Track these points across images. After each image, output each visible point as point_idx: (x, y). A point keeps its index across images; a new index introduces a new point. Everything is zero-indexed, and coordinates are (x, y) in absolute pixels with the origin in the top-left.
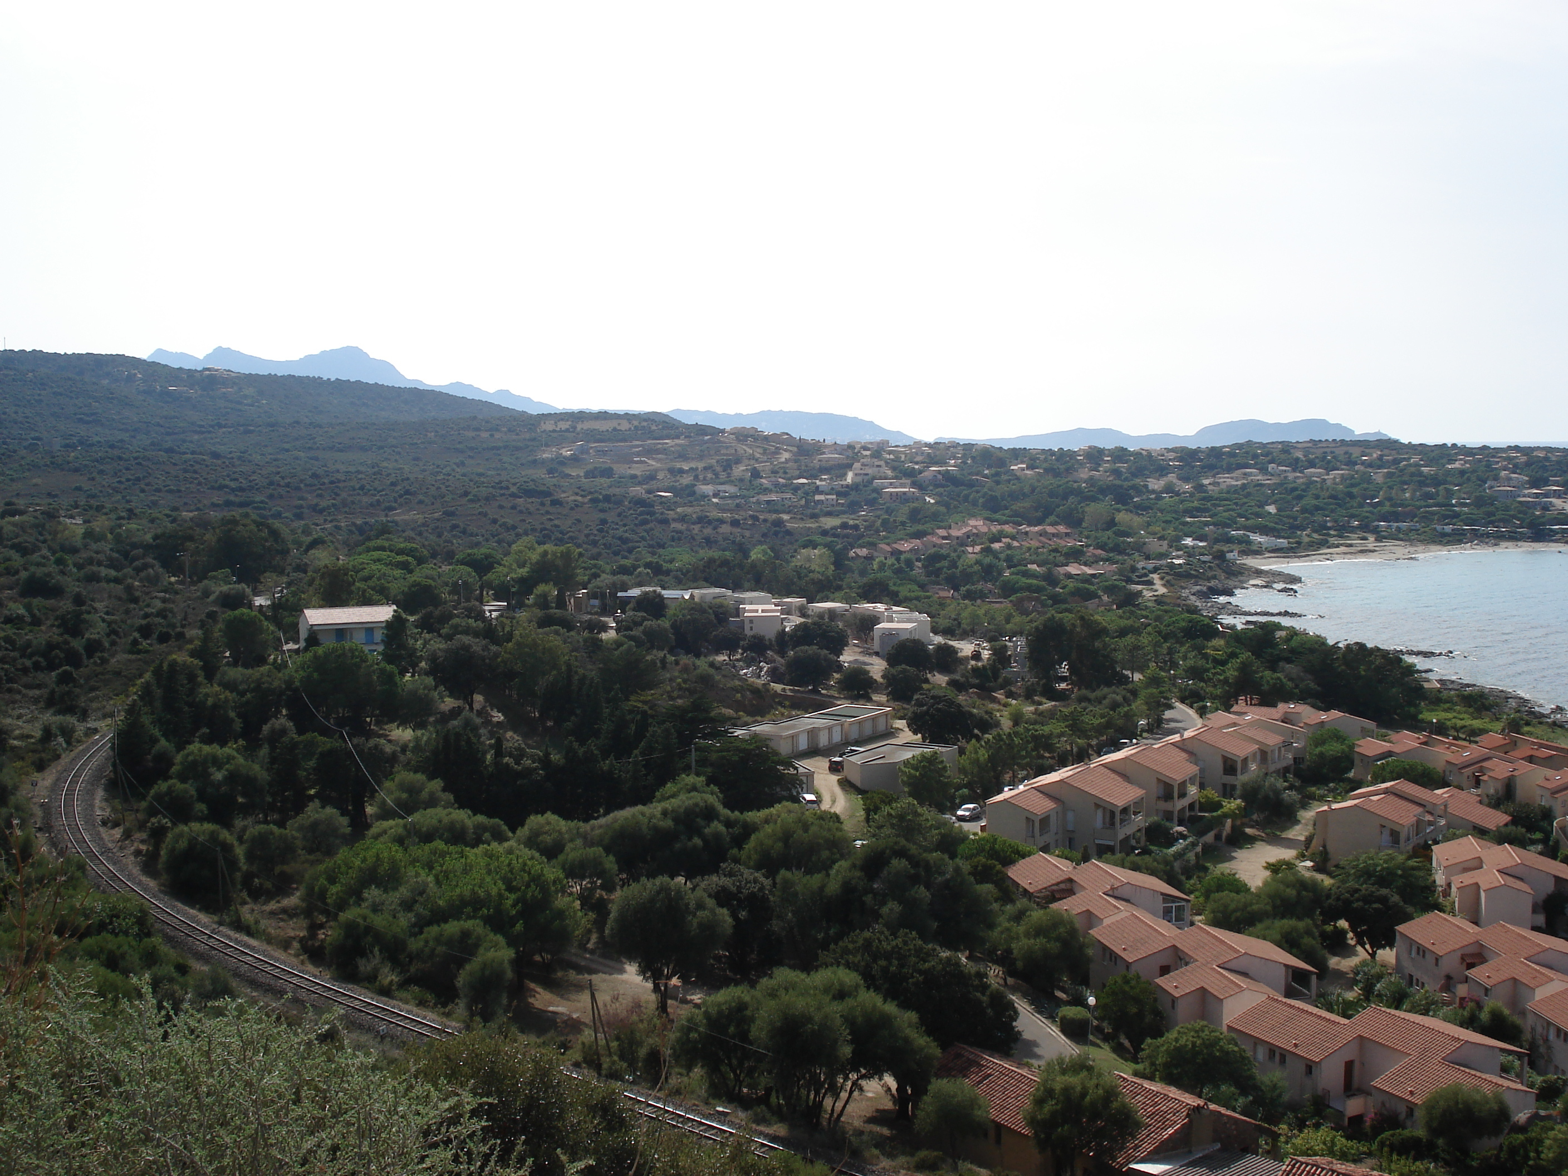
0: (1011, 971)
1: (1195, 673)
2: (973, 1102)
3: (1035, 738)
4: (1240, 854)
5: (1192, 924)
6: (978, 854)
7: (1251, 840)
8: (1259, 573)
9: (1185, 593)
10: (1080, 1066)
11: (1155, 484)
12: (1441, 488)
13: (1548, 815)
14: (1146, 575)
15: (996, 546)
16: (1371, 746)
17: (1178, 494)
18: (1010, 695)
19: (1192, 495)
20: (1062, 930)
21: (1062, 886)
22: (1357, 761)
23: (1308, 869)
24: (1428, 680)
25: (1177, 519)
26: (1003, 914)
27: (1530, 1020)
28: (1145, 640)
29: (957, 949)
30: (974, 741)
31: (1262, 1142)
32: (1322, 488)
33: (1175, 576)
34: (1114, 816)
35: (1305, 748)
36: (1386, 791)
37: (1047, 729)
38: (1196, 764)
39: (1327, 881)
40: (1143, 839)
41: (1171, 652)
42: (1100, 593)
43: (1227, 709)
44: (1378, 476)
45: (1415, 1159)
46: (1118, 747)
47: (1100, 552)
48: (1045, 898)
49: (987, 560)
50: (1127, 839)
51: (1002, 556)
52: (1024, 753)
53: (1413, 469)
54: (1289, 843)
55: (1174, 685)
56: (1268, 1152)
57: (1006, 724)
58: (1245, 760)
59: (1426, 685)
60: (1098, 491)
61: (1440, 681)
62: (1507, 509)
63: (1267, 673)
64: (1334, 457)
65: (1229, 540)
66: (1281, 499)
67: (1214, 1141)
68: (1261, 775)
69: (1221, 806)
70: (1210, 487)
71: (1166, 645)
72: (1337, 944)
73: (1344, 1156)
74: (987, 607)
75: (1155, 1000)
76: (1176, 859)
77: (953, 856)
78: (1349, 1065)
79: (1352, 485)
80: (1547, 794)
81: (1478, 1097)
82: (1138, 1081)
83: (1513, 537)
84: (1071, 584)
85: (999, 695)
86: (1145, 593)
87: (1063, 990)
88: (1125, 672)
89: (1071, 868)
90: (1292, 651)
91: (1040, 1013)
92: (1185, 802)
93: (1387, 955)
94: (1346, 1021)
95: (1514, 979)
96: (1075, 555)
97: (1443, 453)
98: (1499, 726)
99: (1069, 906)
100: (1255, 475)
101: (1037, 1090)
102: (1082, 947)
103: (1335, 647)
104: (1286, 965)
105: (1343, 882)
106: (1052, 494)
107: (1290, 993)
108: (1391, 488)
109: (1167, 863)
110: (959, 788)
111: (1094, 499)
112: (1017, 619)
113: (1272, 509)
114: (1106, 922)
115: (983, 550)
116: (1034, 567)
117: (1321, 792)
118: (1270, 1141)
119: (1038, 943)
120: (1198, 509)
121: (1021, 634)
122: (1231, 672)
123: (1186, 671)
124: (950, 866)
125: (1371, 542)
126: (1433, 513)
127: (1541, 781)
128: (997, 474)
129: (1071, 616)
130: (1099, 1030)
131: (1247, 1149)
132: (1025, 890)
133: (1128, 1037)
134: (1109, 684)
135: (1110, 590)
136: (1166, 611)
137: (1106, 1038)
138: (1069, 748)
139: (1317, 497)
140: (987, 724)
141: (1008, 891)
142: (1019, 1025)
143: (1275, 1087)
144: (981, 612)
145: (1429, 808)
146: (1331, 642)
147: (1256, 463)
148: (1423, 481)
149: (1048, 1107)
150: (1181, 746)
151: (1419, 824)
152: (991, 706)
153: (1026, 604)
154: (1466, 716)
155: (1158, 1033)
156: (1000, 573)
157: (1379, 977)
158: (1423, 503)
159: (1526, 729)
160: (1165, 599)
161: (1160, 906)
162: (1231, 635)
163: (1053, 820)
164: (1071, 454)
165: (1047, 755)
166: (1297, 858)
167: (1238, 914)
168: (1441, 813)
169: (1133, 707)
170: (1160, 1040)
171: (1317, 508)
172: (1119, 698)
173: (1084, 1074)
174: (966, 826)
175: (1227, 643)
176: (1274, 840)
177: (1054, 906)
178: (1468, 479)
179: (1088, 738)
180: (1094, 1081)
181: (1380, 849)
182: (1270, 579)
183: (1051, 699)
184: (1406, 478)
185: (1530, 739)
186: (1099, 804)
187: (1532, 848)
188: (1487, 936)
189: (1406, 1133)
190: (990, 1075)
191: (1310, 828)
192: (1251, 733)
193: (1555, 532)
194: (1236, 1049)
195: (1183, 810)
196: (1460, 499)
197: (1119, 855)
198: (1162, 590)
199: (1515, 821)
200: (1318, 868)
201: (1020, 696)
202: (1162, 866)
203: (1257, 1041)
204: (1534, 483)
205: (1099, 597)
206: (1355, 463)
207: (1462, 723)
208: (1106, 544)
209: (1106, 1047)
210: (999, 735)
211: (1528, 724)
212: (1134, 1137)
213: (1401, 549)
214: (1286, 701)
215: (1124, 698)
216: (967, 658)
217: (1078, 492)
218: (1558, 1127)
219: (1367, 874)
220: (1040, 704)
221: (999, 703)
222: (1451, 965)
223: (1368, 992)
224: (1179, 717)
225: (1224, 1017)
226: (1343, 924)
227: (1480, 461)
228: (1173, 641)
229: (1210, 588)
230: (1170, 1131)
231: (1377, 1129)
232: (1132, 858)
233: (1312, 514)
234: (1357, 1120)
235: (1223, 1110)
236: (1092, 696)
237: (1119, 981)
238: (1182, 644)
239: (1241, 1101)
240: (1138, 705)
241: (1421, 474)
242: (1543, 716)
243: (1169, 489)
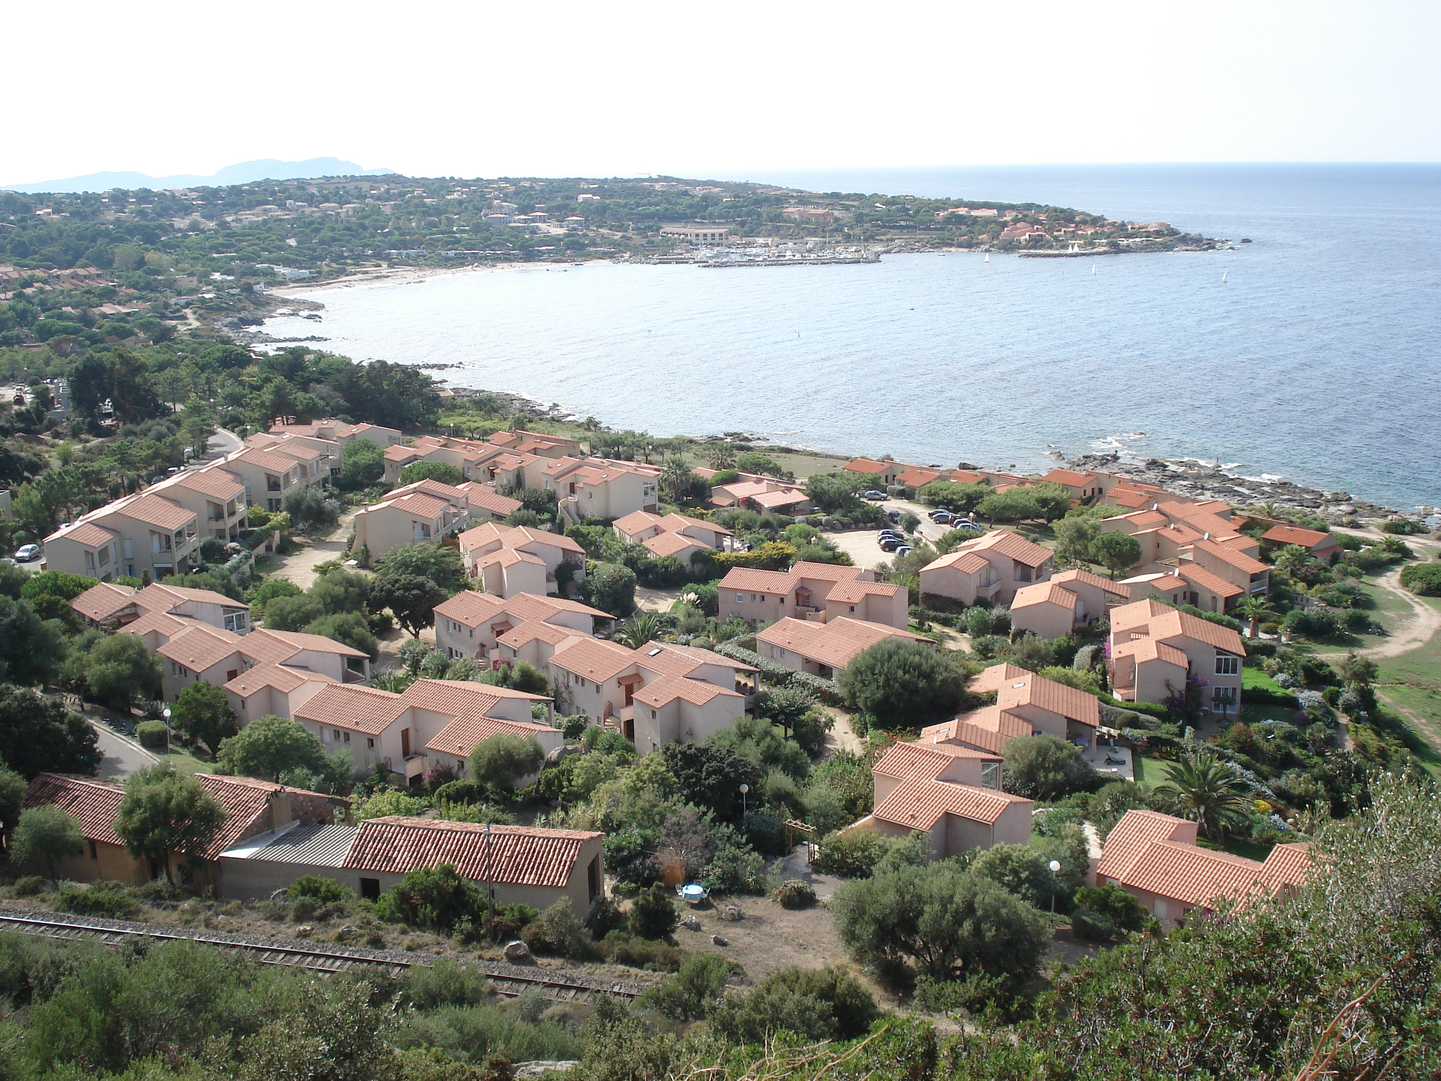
0: (88, 698)
1: (234, 400)
2: (65, 825)
3: (86, 475)
4: (290, 561)
5: (253, 629)
6: (41, 591)
7: (299, 547)
8: (285, 302)
9: (218, 325)
10: (163, 774)
11: (181, 223)
12: (443, 217)
13: (552, 498)
14: (178, 311)
15: (29, 291)
16: (398, 452)
17: (203, 232)
18: (57, 435)
19: (216, 232)
20: (130, 652)
21: (127, 611)
22: (387, 467)
23: (353, 567)
24: (443, 390)
25: (204, 256)
26: (73, 646)
27: (553, 672)
28: (183, 372)
29: (31, 685)
30: (25, 483)
31: (336, 812)
32: (336, 221)
33: (207, 310)
34: (168, 540)
35: (340, 459)
36: (415, 491)
37: (96, 465)
38: (242, 483)
39: (369, 576)
40: (200, 557)
41: (208, 381)
42: (136, 330)
43: (267, 430)
44: (387, 208)
45: (469, 804)
46: (166, 475)
47: (132, 291)
48: (112, 624)
49: (21, 305)
50: (184, 559)
51: (36, 301)
52: (76, 490)
53: (417, 201)
54: (333, 546)
55: (215, 412)
56: (343, 820)
57: (56, 464)
58: (287, 476)
59: (442, 394)
60: (125, 233)
61: (453, 389)
62: (501, 234)
63: (301, 394)
64: (346, 192)
65: (255, 273)
66: (300, 232)
67: (294, 819)
68: (303, 487)
69: (269, 520)
70: (233, 224)
71: (204, 376)
72: (384, 629)
73: (408, 812)
74: (25, 351)
75: (227, 703)
76: (232, 573)
77: (16, 597)
78: (405, 734)
79: (365, 218)
80: (551, 480)
81: (516, 743)
82: (219, 778)
83: (508, 259)
84: (107, 324)
85: (46, 437)
86: (180, 327)
87: (139, 707)
88: (167, 404)
89: (133, 594)
90: (322, 372)
91: (119, 731)
92: (235, 520)
93: (428, 634)
94: (398, 696)
95: (537, 639)
96: (109, 295)
97: (442, 186)
98: (507, 425)
99: (135, 630)
100: (275, 212)
101: (125, 802)
102: (152, 665)
103: (359, 366)
104: (342, 655)
105: (385, 575)
106: (80, 237)
107: (347, 679)
108: (398, 218)
109: (223, 577)
110: (15, 531)
111: (121, 240)
112: (57, 361)
113: (292, 242)
114: (172, 639)
115: (15, 296)
116: (69, 309)
117: (358, 497)
118: (343, 810)
119: (110, 668)
120: (223, 245)
121: (62, 375)
122: (267, 395)
123: (224, 398)
124: (14, 607)
125: (384, 269)
126: (437, 240)
127: (545, 469)
128: (23, 220)
129: (110, 354)
130: (177, 738)
131: (324, 821)
132: (92, 620)
133: (204, 741)
134: (152, 417)
135: (146, 327)
136: (201, 344)
137: (185, 745)
138: (120, 481)
139: (333, 229)
140: (35, 467)
141: (74, 624)
142: (99, 746)
143: (343, 763)
144: (19, 357)
145: (453, 502)
146: (355, 362)
147: (275, 200)
148: (427, 212)
149: (138, 816)
150: (227, 468)
151: (445, 517)
152: (39, 447)
153: (64, 346)
154: (478, 419)
155: (232, 732)
156: (35, 318)
157: (424, 654)
158: (427, 231)
159: (530, 425)
160: (198, 332)
161: (222, 616)
162: (263, 363)
163: (111, 550)
164: (96, 197)
165: (99, 489)
166: (342, 558)
167: (294, 615)
168: (464, 505)
169: (178, 436)
170: (235, 738)
171: (334, 240)
172: (164, 429)
173: (168, 779)
174: (26, 566)
175: (261, 369)
176: (320, 544)
177: (122, 631)
178: (466, 209)
179: (138, 469)
180: (178, 785)
181: (414, 542)
182: (296, 308)
183: (98, 435)
184: (412, 209)
185: (534, 434)
186: (154, 531)
187: (542, 527)
188: (511, 606)
189: (460, 783)
190: (78, 797)
191: (351, 530)
192: (289, 451)
193: (543, 253)
194: (304, 735)
195: (234, 527)
196: (460, 226)
197: (178, 576)
198: (196, 324)
199: (526, 506)
200: (363, 565)
201: (66, 435)
202: (220, 581)
203: (322, 725)
204: (523, 210)
205: (136, 334)
206: (366, 197)
207: (476, 425)
208: (138, 283)
209: (186, 753)
210: (50, 475)
211: (530, 421)
212: (220, 829)
213: (411, 274)
214: (319, 418)
215: (169, 428)
216: (9, 404)
217: (107, 234)
218: (583, 757)
219: (405, 565)
220: (87, 441)
221: (46, 444)
222: (484, 634)
223: (415, 667)
224: (223, 442)
225: (291, 708)
226: (388, 611)
227: (475, 191)
228: (210, 371)
229: (241, 319)
230: (254, 817)
231: (435, 785)
232: (191, 576)
233: (330, 246)
234: (417, 779)
235: (298, 791)
236: (137, 429)
237: (191, 690)
238: (219, 373)
239: (315, 780)
240: (182, 434)
241: (424, 205)
242: (543, 413)
243: (194, 227)
